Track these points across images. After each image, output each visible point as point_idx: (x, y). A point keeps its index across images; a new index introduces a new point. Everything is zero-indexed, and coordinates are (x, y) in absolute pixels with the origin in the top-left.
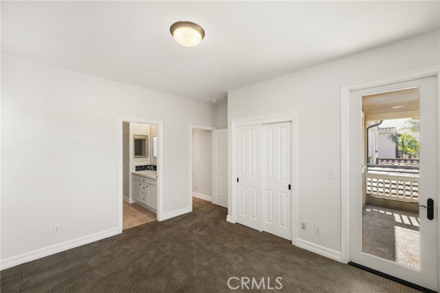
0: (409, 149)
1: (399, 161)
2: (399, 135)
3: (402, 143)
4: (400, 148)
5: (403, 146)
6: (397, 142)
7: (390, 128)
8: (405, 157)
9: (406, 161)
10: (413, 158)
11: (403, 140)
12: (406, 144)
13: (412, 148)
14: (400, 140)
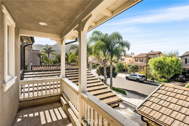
0: (44, 61)
1: (41, 67)
2: (41, 54)
3: (42, 57)
4: (41, 60)
5: (43, 59)
6: (40, 57)
7: (38, 51)
8: (43, 64)
9: (44, 66)
10: (46, 65)
11: (42, 56)
12: (44, 58)
13: (46, 60)
14: (41, 56)
